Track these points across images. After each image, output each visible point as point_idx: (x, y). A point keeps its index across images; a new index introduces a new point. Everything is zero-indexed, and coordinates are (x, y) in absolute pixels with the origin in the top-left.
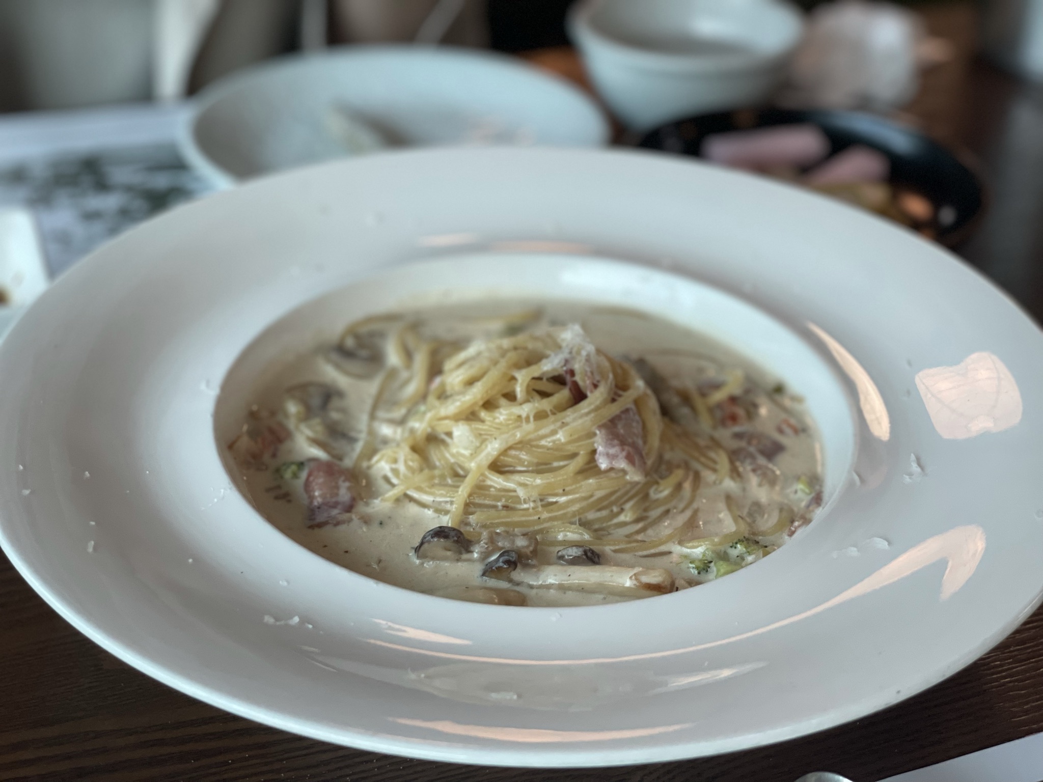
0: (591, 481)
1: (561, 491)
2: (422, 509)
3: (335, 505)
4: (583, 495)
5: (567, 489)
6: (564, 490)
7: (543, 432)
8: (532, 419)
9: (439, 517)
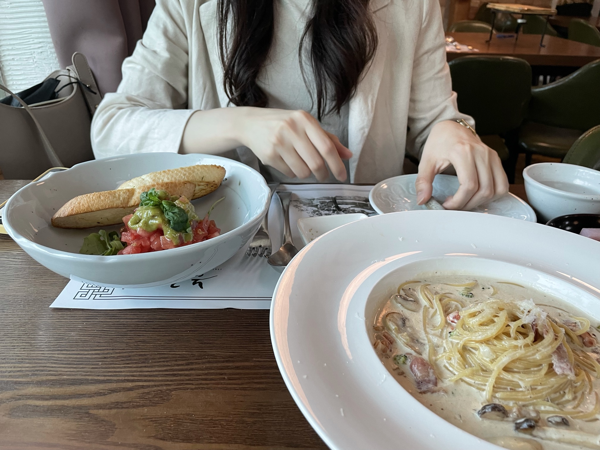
0: (552, 379)
1: (539, 384)
2: (470, 387)
3: (429, 382)
4: (549, 386)
5: (542, 383)
6: (541, 383)
7: (529, 354)
8: (522, 347)
9: (479, 392)
